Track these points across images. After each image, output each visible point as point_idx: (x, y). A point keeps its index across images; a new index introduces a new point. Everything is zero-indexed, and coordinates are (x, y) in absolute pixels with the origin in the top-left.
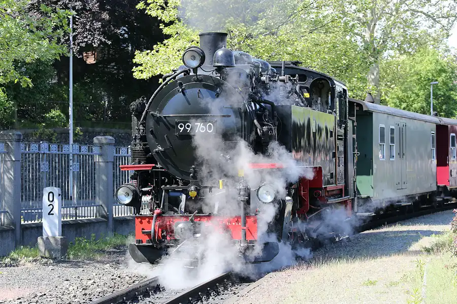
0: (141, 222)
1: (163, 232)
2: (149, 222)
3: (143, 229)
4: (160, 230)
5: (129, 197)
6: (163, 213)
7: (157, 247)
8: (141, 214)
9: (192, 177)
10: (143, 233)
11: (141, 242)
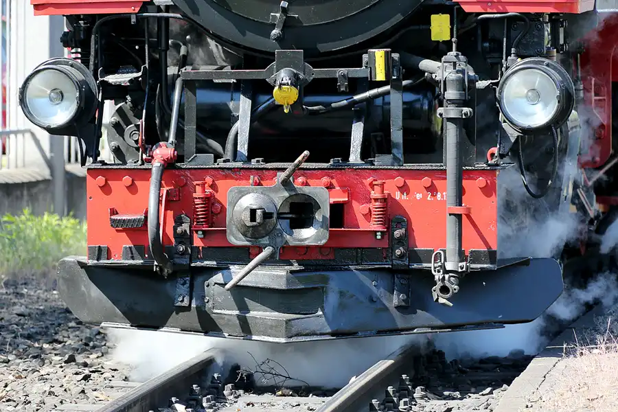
0: (106, 189)
1: (179, 222)
2: (132, 188)
3: (114, 212)
4: (170, 213)
5: (65, 103)
6: (180, 158)
7: (161, 270)
8: (103, 163)
9: (278, 39)
10: (115, 223)
11: (104, 254)
